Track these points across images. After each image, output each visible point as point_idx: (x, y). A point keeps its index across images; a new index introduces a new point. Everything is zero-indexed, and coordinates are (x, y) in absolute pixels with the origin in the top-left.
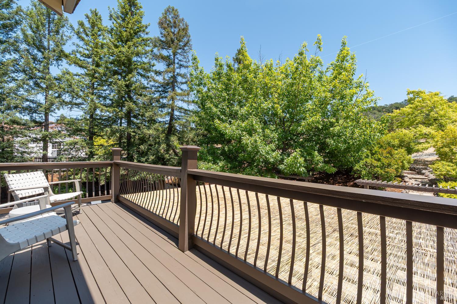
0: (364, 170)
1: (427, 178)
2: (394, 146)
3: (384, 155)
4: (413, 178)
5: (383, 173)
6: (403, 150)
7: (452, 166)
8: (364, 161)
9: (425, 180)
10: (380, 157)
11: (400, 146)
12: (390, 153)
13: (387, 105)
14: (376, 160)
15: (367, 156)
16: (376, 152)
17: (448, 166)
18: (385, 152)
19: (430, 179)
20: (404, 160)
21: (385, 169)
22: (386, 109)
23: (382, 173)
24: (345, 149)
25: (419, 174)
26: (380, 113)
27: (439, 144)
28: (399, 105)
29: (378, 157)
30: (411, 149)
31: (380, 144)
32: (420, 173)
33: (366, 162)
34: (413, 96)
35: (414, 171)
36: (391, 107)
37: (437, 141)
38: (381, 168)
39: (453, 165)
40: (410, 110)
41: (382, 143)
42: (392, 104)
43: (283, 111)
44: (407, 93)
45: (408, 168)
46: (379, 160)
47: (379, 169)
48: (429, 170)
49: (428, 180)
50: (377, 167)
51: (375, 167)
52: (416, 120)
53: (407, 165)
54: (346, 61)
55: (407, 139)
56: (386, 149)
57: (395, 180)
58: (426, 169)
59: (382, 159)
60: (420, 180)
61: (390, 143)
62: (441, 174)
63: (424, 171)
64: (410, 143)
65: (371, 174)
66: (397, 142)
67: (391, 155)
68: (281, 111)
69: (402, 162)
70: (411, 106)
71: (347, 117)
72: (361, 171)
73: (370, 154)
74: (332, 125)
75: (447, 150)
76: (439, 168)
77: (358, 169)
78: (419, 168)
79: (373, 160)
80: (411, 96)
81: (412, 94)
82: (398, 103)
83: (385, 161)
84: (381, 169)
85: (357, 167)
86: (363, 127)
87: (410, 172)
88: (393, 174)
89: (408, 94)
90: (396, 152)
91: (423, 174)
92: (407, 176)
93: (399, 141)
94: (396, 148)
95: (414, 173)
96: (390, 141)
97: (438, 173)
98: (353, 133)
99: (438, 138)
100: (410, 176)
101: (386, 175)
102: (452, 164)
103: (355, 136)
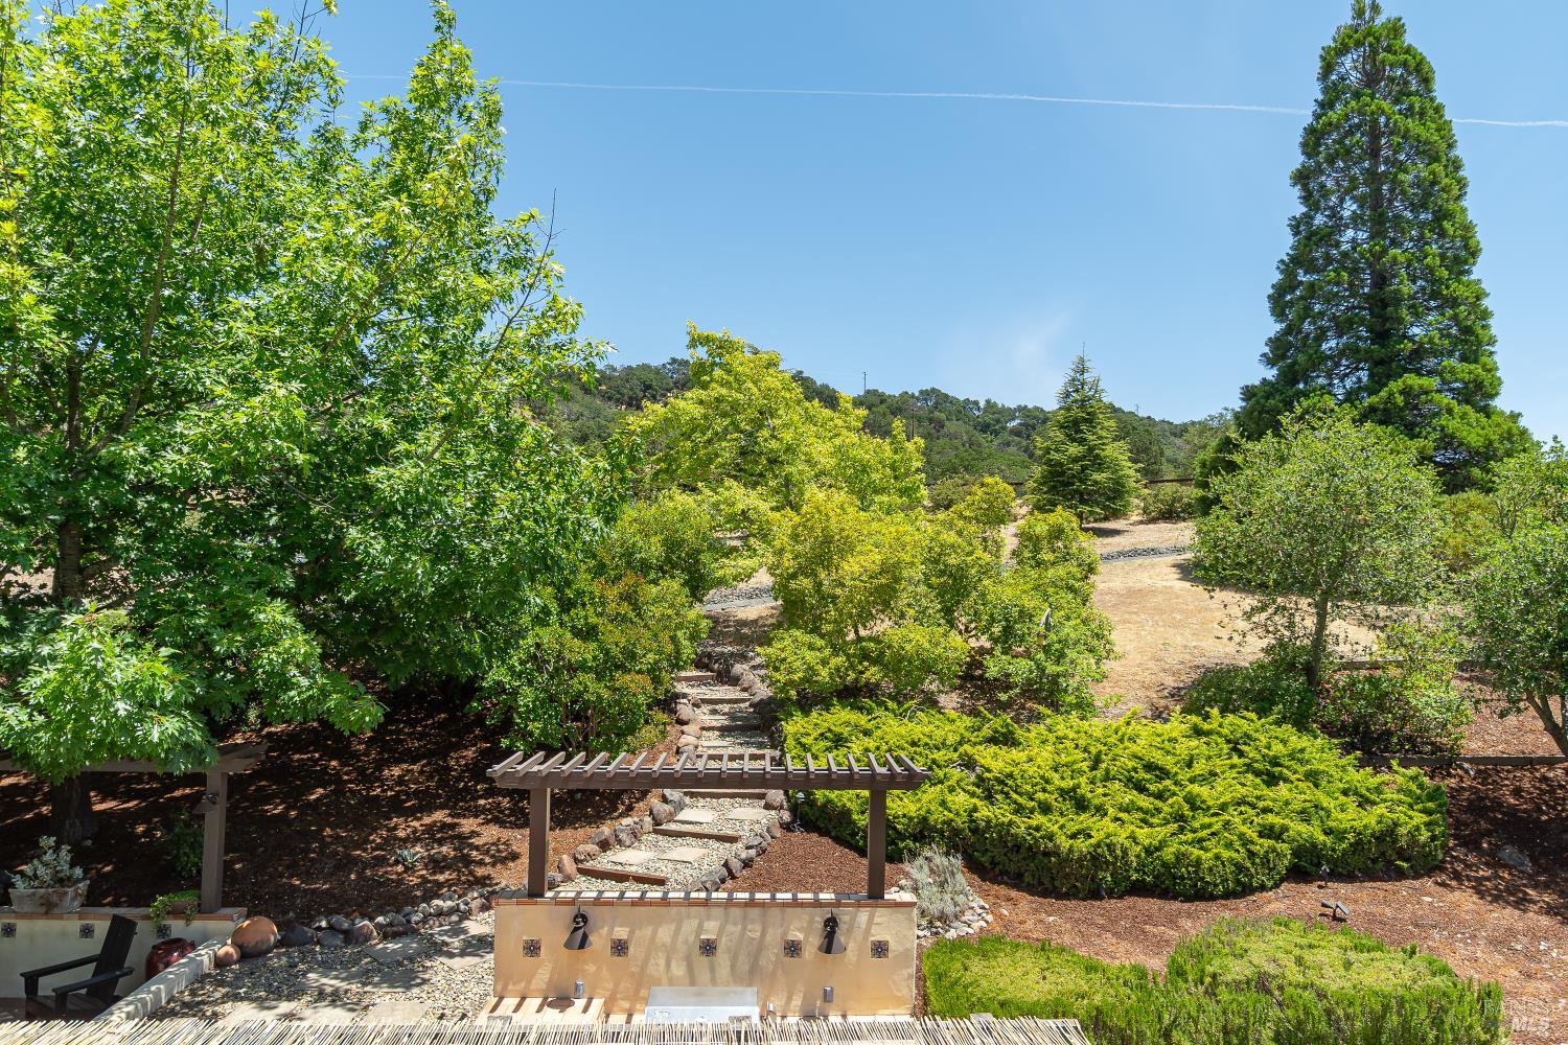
0: (530, 683)
1: (745, 695)
2: (645, 567)
3: (611, 608)
4: (704, 701)
5: (606, 694)
6: (673, 585)
7: (819, 650)
8: (530, 641)
9: (742, 705)
10: (593, 620)
11: (666, 568)
12: (629, 597)
13: (615, 370)
14: (577, 633)
15: (541, 619)
16: (580, 593)
17: (811, 647)
18: (612, 593)
19: (757, 699)
20: (680, 626)
21: (612, 679)
22: (612, 384)
23: (600, 698)
24: (442, 592)
25: (723, 683)
26: (588, 398)
27: (788, 562)
28: (652, 376)
29: (586, 618)
30: (702, 576)
31: (594, 556)
32: (726, 677)
33: (538, 646)
34: (705, 357)
35: (707, 667)
36: (627, 381)
37: (780, 552)
38: (597, 673)
39: (823, 643)
40: (697, 411)
41: (601, 552)
42: (630, 368)
43: (58, 315)
44: (687, 339)
45: (693, 661)
46: (588, 633)
47: (588, 678)
48: (753, 663)
49: (751, 706)
50: (583, 667)
51: (573, 669)
52: (717, 455)
53: (688, 650)
54: (461, 114)
55: (689, 535)
56: (618, 578)
57: (647, 722)
58: (743, 658)
59: (601, 628)
60: (726, 708)
61: (632, 554)
62: (791, 683)
63: (738, 668)
64: (699, 552)
65: (559, 701)
66: (654, 549)
67: (636, 608)
68: (47, 313)
69: (673, 639)
70: (702, 394)
71: (459, 418)
72: (515, 692)
73: (554, 607)
74: (378, 450)
75: (805, 583)
76: (784, 659)
77: (499, 683)
78: (723, 654)
79: (569, 635)
80: (701, 352)
81: (706, 348)
82: (649, 367)
83: (614, 638)
84: (599, 678)
85: (496, 674)
86: (532, 480)
87: (695, 673)
88: (641, 699)
89: (694, 342)
90: (654, 590)
91: (734, 681)
92: (685, 696)
93: (664, 542)
94: (652, 575)
95: (706, 678)
96: (634, 545)
97: (781, 677)
98: (484, 503)
99: (781, 538)
100: (694, 692)
101: (618, 703)
102: (820, 642)
103: (497, 518)
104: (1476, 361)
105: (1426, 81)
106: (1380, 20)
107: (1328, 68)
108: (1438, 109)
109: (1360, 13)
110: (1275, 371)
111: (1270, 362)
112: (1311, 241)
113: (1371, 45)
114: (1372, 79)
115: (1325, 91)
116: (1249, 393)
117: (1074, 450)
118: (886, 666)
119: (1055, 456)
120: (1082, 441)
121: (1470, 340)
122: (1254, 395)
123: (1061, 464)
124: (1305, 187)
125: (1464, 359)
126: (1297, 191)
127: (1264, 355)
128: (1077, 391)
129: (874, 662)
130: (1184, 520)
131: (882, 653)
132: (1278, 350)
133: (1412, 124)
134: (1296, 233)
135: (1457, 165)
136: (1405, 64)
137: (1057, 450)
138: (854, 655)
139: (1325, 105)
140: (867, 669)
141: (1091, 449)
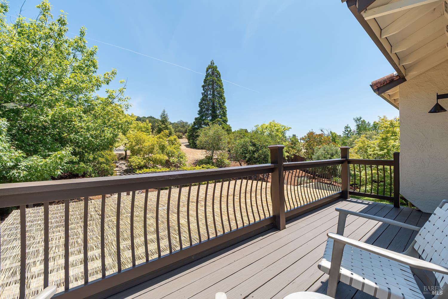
1: (121, 169)
7: (141, 159)
17: (139, 159)
19: (124, 169)
48: (119, 163)
49: (123, 171)
62: (136, 165)
104: (225, 117)
105: (220, 76)
106: (214, 65)
107: (207, 71)
108: (221, 80)
109: (211, 64)
110: (199, 116)
111: (199, 115)
112: (205, 96)
113: (213, 69)
114: (213, 73)
115: (207, 74)
116: (196, 119)
117: (163, 126)
118: (153, 162)
119: (160, 127)
120: (165, 124)
121: (224, 114)
122: (197, 119)
123: (161, 128)
124: (203, 88)
125: (224, 117)
126: (202, 88)
127: (198, 113)
128: (163, 115)
129: (151, 161)
130: (180, 139)
131: (152, 159)
132: (200, 112)
133: (219, 82)
134: (203, 95)
135: (223, 89)
136: (217, 73)
137: (160, 126)
138: (148, 160)
139: (207, 76)
140: (150, 162)
141: (166, 126)
